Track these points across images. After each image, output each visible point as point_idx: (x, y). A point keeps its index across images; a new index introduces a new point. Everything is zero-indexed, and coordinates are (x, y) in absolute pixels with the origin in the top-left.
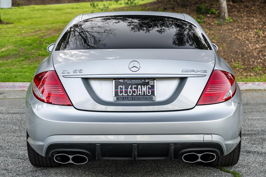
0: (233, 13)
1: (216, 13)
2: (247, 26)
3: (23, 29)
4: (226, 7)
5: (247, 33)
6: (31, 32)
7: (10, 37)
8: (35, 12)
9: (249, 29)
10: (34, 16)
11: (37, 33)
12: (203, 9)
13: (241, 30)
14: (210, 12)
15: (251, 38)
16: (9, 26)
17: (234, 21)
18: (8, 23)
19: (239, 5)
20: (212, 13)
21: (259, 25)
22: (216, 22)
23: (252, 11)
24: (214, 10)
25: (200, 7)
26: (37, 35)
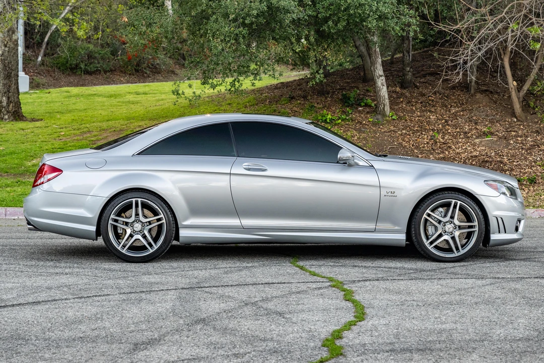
0: (399, 105)
1: (373, 105)
2: (419, 126)
3: (61, 130)
4: (387, 96)
5: (418, 138)
6: (75, 135)
7: (42, 141)
8: (73, 100)
9: (421, 130)
10: (74, 107)
11: (85, 136)
12: (352, 99)
13: (409, 132)
14: (363, 104)
15: (422, 145)
16: (38, 124)
17: (400, 118)
18: (33, 120)
19: (410, 93)
20: (366, 105)
21: (439, 125)
22: (370, 120)
23: (430, 102)
24: (369, 101)
25: (347, 95)
26: (86, 139)
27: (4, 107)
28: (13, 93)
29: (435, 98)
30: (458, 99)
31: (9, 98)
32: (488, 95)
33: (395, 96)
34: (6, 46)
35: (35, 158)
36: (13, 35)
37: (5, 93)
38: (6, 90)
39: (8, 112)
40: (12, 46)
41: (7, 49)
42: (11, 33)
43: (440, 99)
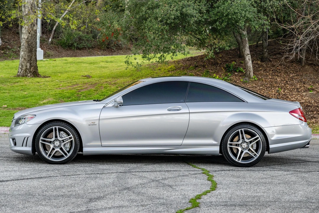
0: (259, 72)
1: (244, 71)
2: (270, 84)
3: (61, 83)
4: (251, 67)
5: (269, 91)
6: (69, 86)
7: (49, 90)
8: (69, 65)
9: (271, 87)
10: (69, 69)
11: (74, 86)
12: (231, 68)
13: (264, 88)
14: (238, 71)
15: (272, 96)
16: (47, 79)
17: (259, 79)
18: (45, 77)
19: (266, 64)
20: (240, 71)
21: (282, 84)
22: (242, 80)
23: (278, 70)
24: (242, 69)
25: (229, 66)
26: (75, 89)
27: (28, 69)
28: (33, 61)
29: (281, 68)
30: (295, 69)
31: (31, 64)
32: (312, 67)
33: (257, 66)
34: (29, 33)
35: (45, 99)
36: (34, 27)
37: (29, 61)
38: (29, 59)
39: (30, 72)
40: (34, 33)
41: (30, 35)
42: (32, 26)
43: (284, 68)
